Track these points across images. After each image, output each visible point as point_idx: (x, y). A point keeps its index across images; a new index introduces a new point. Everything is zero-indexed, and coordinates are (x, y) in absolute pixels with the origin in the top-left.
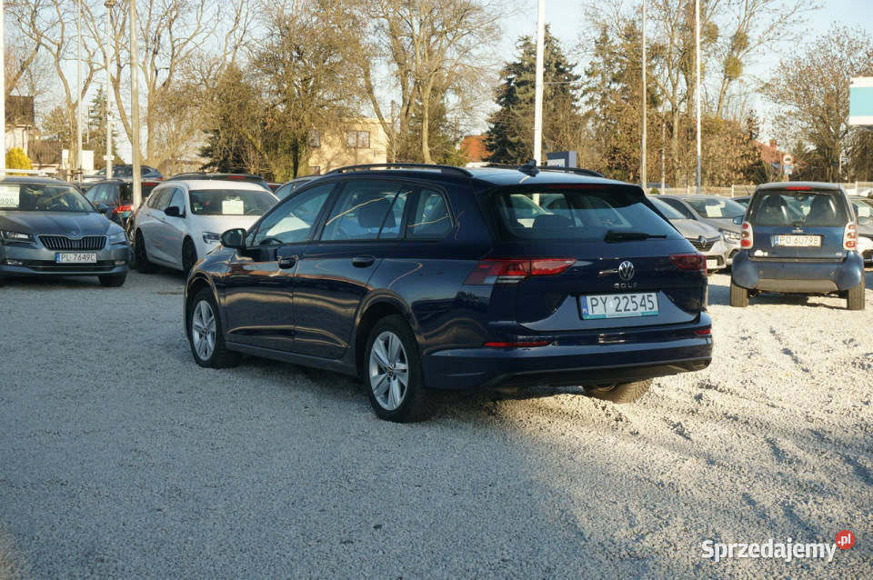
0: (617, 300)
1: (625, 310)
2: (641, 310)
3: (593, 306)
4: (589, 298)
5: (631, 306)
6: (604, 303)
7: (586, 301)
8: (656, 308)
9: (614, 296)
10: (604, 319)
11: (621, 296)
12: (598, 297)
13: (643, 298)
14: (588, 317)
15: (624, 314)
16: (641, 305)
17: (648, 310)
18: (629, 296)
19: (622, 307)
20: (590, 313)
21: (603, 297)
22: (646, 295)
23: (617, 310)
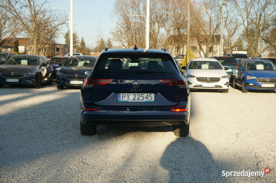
0: (135, 96)
1: (138, 99)
2: (145, 100)
3: (123, 97)
4: (121, 94)
5: (141, 98)
6: (128, 97)
7: (120, 96)
8: (153, 100)
9: (133, 94)
10: (127, 102)
11: (136, 94)
12: (126, 94)
13: (148, 95)
14: (120, 101)
15: (137, 101)
16: (146, 98)
17: (149, 100)
18: (140, 94)
19: (136, 98)
20: (121, 100)
21: (128, 94)
22: (149, 94)
23: (133, 99)
